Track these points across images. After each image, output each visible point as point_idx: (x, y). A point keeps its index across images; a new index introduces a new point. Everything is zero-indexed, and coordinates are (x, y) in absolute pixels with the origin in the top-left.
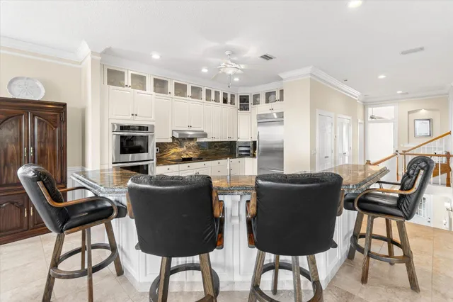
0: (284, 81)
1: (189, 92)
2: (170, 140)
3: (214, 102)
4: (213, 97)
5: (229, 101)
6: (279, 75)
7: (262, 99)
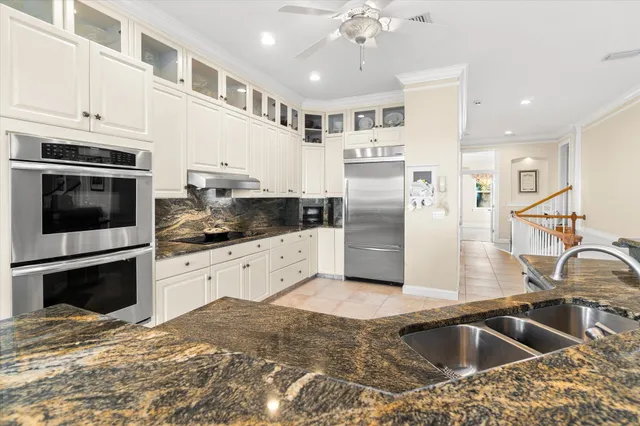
0: (404, 90)
1: (222, 89)
2: (183, 194)
3: (265, 119)
4: (265, 109)
5: (289, 121)
6: (398, 77)
7: (349, 121)
